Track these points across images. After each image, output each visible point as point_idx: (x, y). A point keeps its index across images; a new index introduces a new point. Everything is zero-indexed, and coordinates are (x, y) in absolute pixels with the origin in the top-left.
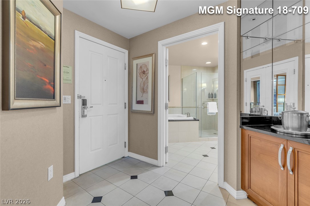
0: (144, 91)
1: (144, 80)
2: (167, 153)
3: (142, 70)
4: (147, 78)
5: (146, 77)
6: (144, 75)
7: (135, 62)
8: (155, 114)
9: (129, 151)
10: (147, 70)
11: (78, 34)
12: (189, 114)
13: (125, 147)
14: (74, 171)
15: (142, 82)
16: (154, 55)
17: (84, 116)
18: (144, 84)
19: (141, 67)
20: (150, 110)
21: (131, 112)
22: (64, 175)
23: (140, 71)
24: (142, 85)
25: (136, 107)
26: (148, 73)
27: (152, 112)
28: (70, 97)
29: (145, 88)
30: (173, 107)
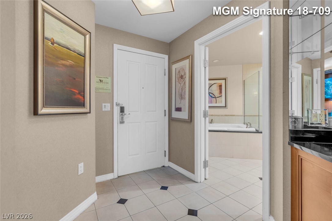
0: (182, 97)
1: (182, 85)
2: (207, 169)
3: (180, 75)
4: (185, 83)
5: (183, 82)
6: (182, 80)
7: (174, 67)
8: (192, 123)
9: (169, 160)
10: (185, 74)
11: (116, 46)
12: (250, 124)
13: (165, 156)
14: (113, 172)
15: (180, 87)
16: (191, 57)
17: (122, 122)
18: (182, 90)
19: (179, 71)
20: (188, 118)
21: (171, 120)
22: (96, 176)
23: (179, 76)
24: (180, 91)
25: (175, 115)
26: (185, 77)
27: (189, 121)
28: (109, 105)
29: (183, 94)
30: (231, 116)
